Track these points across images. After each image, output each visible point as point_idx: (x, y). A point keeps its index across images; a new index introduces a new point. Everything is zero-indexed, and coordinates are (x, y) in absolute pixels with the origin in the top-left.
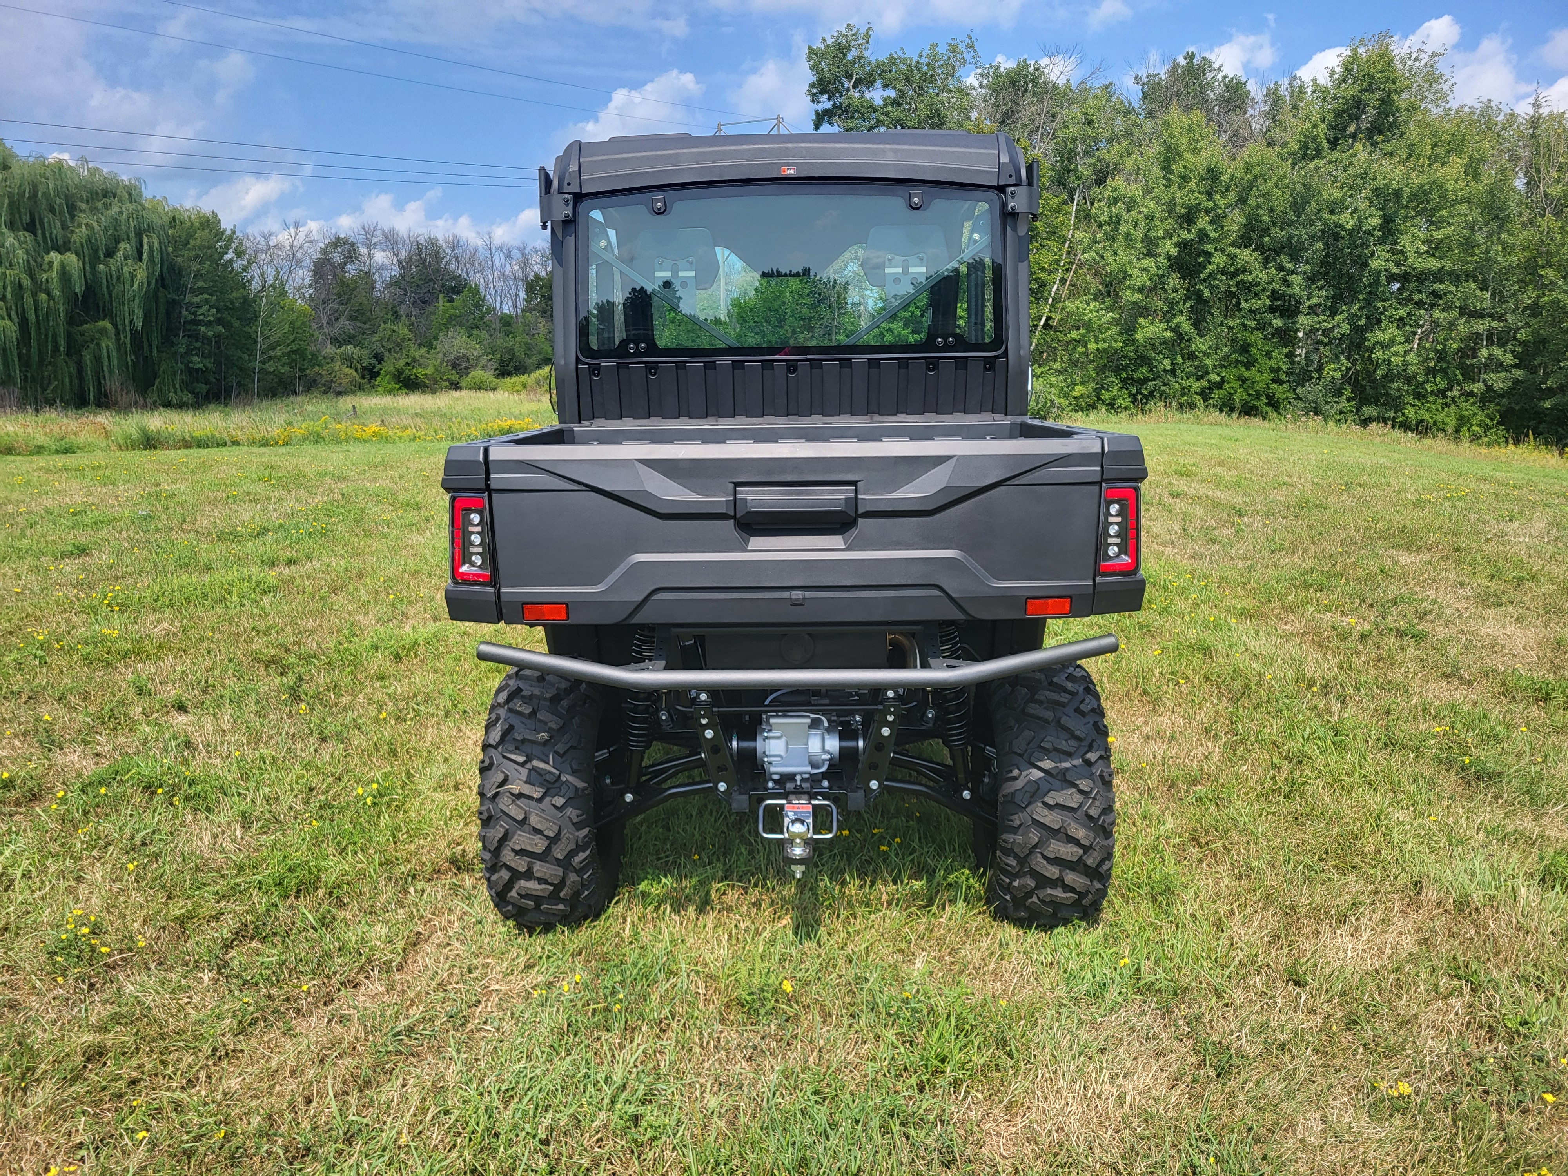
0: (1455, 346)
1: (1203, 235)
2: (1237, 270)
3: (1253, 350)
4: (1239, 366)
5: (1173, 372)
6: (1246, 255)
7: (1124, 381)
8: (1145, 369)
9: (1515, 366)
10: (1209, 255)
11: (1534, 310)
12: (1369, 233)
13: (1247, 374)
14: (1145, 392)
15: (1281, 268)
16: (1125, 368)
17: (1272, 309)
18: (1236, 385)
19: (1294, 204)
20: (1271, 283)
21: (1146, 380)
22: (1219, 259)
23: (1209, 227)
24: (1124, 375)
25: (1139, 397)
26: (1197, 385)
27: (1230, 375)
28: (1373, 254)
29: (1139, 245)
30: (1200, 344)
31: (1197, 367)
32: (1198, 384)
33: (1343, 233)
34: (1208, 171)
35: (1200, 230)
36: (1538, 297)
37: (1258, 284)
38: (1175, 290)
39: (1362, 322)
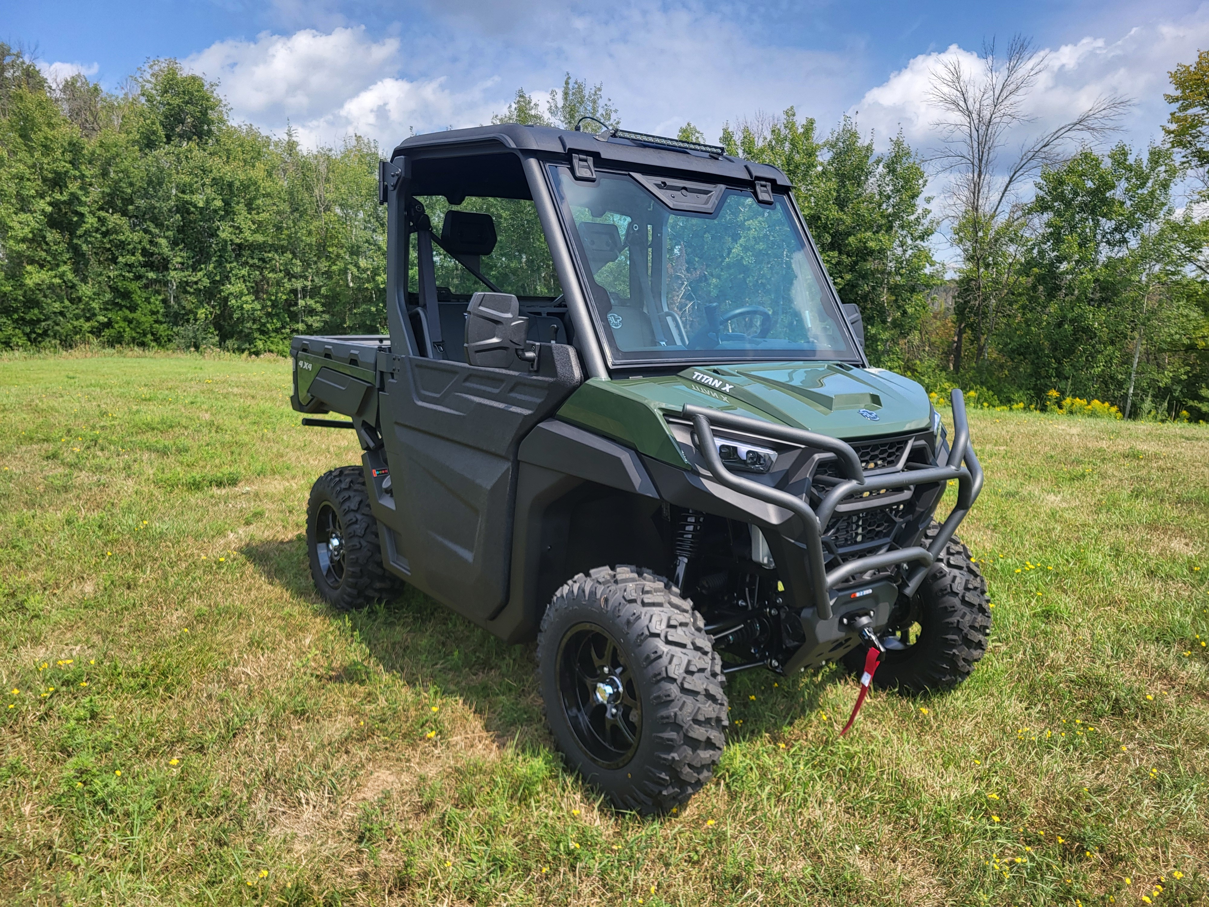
0: (284, 297)
1: (74, 197)
2: (108, 231)
3: (135, 297)
4: (124, 309)
5: (62, 313)
6: (114, 219)
7: (15, 321)
8: (36, 311)
9: (323, 312)
10: (82, 215)
11: (328, 274)
12: (215, 211)
13: (131, 316)
14: (40, 332)
15: (146, 231)
16: (16, 310)
17: (145, 265)
18: (124, 324)
19: (150, 182)
20: (140, 242)
21: (39, 321)
22: (91, 221)
23: (80, 192)
24: (16, 316)
25: (34, 336)
26: (87, 326)
27: (117, 316)
28: (218, 228)
29: (14, 201)
30: (86, 290)
31: (83, 310)
32: (88, 324)
33: (192, 209)
34: (70, 144)
35: (72, 194)
36: (330, 266)
37: (129, 244)
38: (57, 243)
39: (218, 278)
